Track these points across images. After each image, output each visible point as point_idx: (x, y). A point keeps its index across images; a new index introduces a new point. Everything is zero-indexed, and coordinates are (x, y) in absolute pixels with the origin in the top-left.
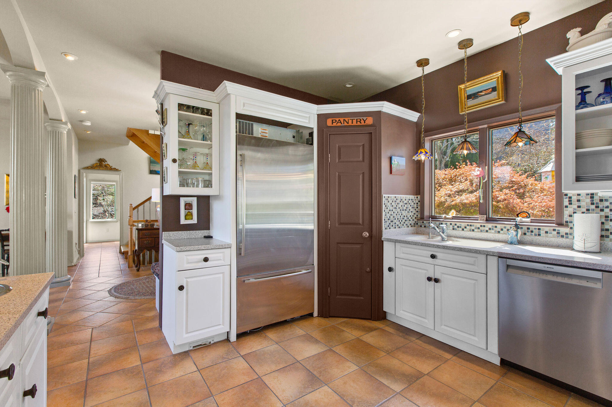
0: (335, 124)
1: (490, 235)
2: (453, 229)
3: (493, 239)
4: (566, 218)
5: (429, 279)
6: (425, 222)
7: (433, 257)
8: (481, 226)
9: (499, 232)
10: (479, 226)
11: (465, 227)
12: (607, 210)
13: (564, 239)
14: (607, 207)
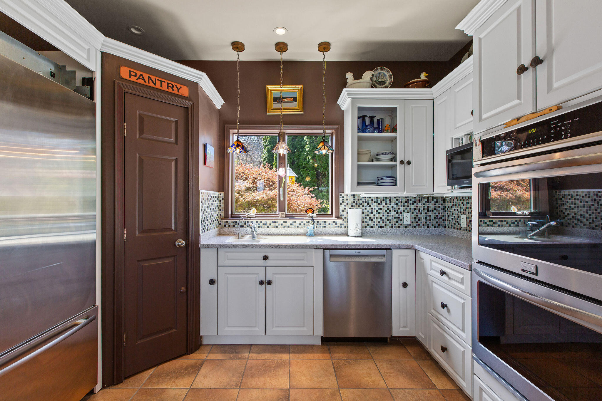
0: (134, 79)
1: (291, 230)
2: (259, 227)
3: (293, 233)
4: (341, 213)
5: (261, 283)
6: (229, 221)
7: (266, 258)
8: (284, 222)
9: (298, 227)
10: (282, 223)
11: (270, 224)
12: (361, 206)
13: (339, 229)
14: (361, 204)
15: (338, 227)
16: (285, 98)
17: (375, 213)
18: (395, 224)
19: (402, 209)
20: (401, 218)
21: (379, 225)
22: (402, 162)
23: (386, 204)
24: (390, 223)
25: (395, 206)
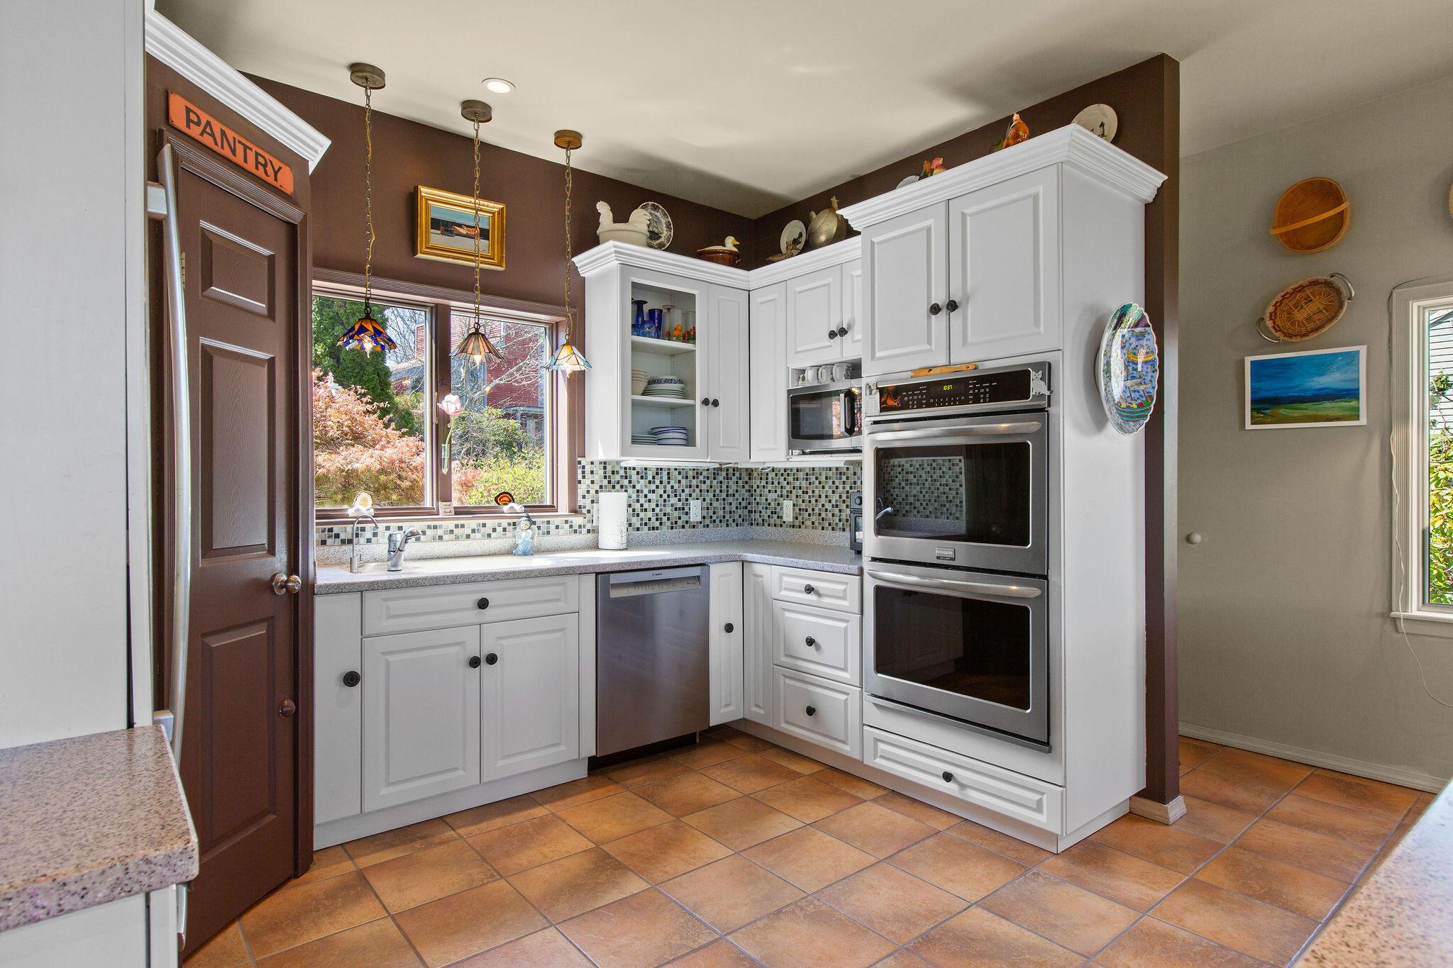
0: (195, 131)
1: (476, 544)
3: (479, 551)
4: (581, 502)
7: (482, 604)
8: (457, 526)
9: (489, 535)
10: (452, 527)
11: (424, 533)
12: (618, 487)
13: (577, 536)
14: (618, 482)
15: (575, 531)
16: (460, 225)
17: (642, 500)
18: (676, 523)
19: (687, 491)
20: (687, 510)
21: (651, 524)
22: (706, 402)
23: (661, 482)
24: (668, 519)
25: (676, 486)
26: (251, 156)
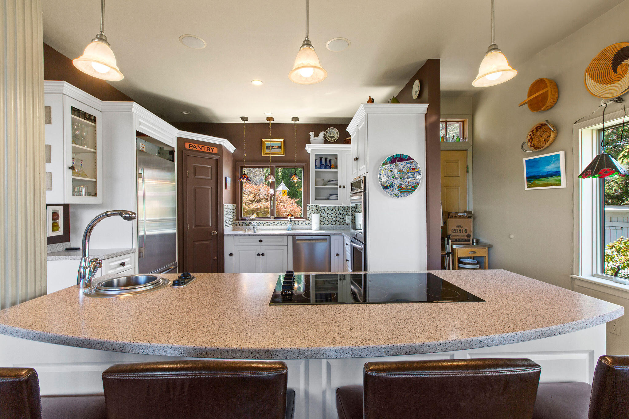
0: (191, 148)
2: (258, 225)
3: (279, 229)
4: (308, 216)
5: (258, 255)
6: (240, 222)
7: (261, 241)
8: (273, 222)
9: (282, 225)
10: (272, 223)
11: (265, 224)
12: (320, 212)
13: (307, 226)
14: (321, 211)
15: (307, 225)
16: (273, 146)
17: (329, 216)
18: (341, 223)
19: (345, 213)
20: (345, 219)
21: (331, 223)
22: (340, 187)
23: (335, 211)
24: (338, 222)
25: (341, 212)
26: (206, 149)
